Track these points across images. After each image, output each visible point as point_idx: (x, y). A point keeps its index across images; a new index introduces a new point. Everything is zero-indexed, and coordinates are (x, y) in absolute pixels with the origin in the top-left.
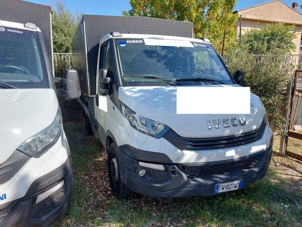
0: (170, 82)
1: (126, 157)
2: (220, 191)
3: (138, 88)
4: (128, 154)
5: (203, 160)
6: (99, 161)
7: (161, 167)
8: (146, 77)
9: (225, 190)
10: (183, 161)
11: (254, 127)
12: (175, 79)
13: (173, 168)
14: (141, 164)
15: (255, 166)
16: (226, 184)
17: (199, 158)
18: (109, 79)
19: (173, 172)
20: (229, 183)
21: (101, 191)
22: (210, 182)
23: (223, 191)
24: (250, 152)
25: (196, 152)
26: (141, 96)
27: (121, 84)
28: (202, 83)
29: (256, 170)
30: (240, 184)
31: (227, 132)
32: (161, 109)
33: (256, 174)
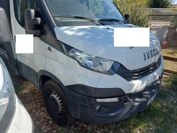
0: (94, 22)
1: (80, 95)
3: (76, 28)
4: (82, 93)
5: (143, 86)
6: (26, 94)
7: (116, 100)
8: (76, 17)
12: (97, 19)
13: (125, 98)
14: (98, 100)
18: (39, 19)
21: (42, 122)
26: (86, 35)
27: (55, 25)
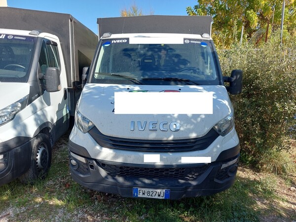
0: (135, 81)
2: (140, 195)
5: (120, 160)
7: (83, 160)
8: (112, 75)
9: (146, 196)
10: (100, 157)
11: (193, 135)
13: (92, 163)
14: (72, 154)
15: (194, 180)
16: (146, 190)
17: (115, 157)
19: (92, 167)
20: (151, 190)
22: (128, 183)
23: (144, 196)
24: (179, 161)
25: (114, 151)
27: (90, 81)
28: (172, 83)
29: (194, 183)
30: (166, 194)
31: (152, 136)
32: (92, 106)
33: (191, 188)
